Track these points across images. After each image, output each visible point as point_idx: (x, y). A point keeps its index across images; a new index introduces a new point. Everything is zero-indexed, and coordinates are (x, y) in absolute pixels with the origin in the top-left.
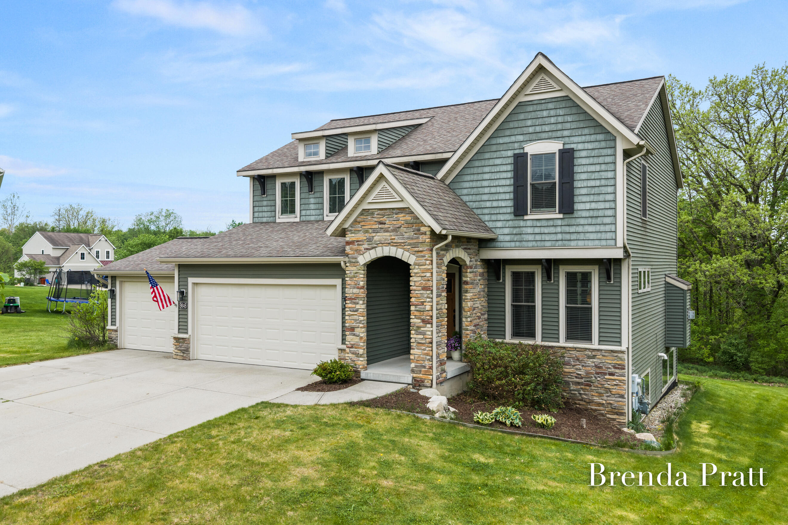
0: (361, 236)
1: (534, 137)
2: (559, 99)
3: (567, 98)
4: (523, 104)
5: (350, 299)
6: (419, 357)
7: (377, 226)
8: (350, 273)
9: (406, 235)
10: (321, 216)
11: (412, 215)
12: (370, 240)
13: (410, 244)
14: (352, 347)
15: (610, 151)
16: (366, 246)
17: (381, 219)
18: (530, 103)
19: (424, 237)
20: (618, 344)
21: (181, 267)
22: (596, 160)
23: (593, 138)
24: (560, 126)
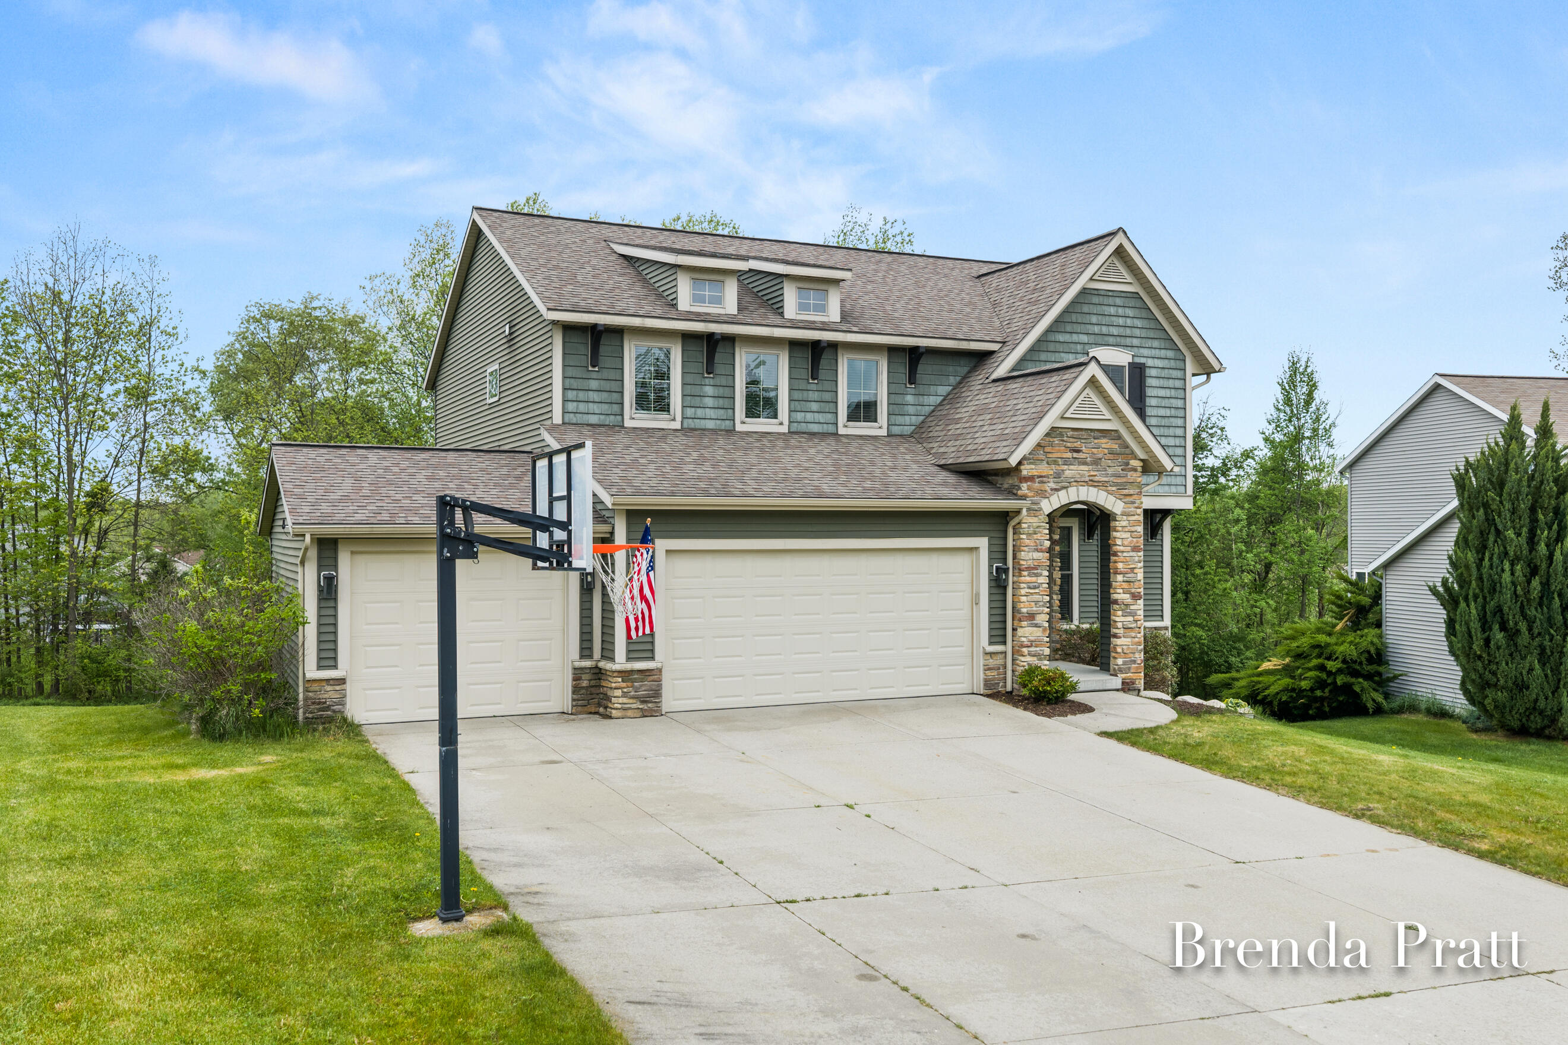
0: (1043, 469)
1: (1099, 339)
2: (1129, 295)
3: (1136, 296)
4: (1088, 291)
5: (1028, 569)
6: (1128, 648)
7: (1069, 455)
8: (1029, 527)
9: (1110, 471)
10: (727, 422)
11: (1119, 442)
12: (1058, 475)
13: (1115, 484)
14: (1031, 646)
15: (1179, 374)
16: (1052, 485)
17: (1075, 444)
18: (1096, 292)
19: (1135, 474)
20: (1160, 618)
21: (634, 516)
22: (1165, 383)
23: (1163, 353)
24: (1128, 332)
